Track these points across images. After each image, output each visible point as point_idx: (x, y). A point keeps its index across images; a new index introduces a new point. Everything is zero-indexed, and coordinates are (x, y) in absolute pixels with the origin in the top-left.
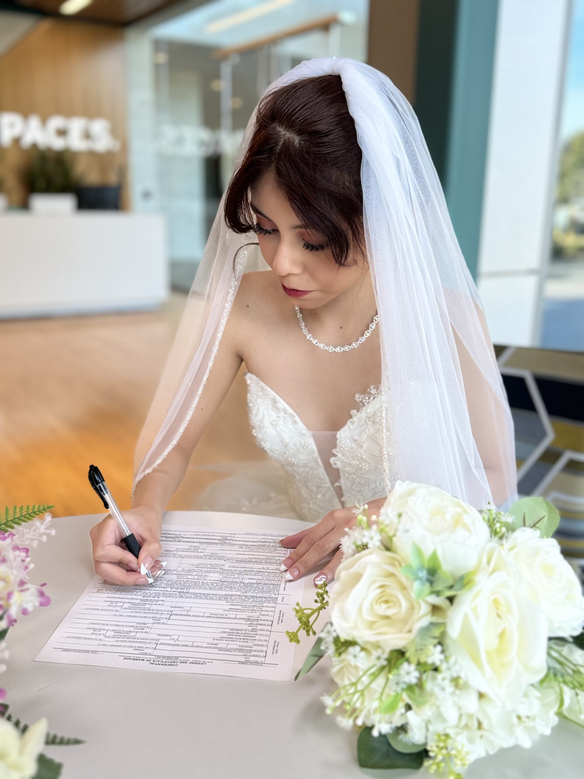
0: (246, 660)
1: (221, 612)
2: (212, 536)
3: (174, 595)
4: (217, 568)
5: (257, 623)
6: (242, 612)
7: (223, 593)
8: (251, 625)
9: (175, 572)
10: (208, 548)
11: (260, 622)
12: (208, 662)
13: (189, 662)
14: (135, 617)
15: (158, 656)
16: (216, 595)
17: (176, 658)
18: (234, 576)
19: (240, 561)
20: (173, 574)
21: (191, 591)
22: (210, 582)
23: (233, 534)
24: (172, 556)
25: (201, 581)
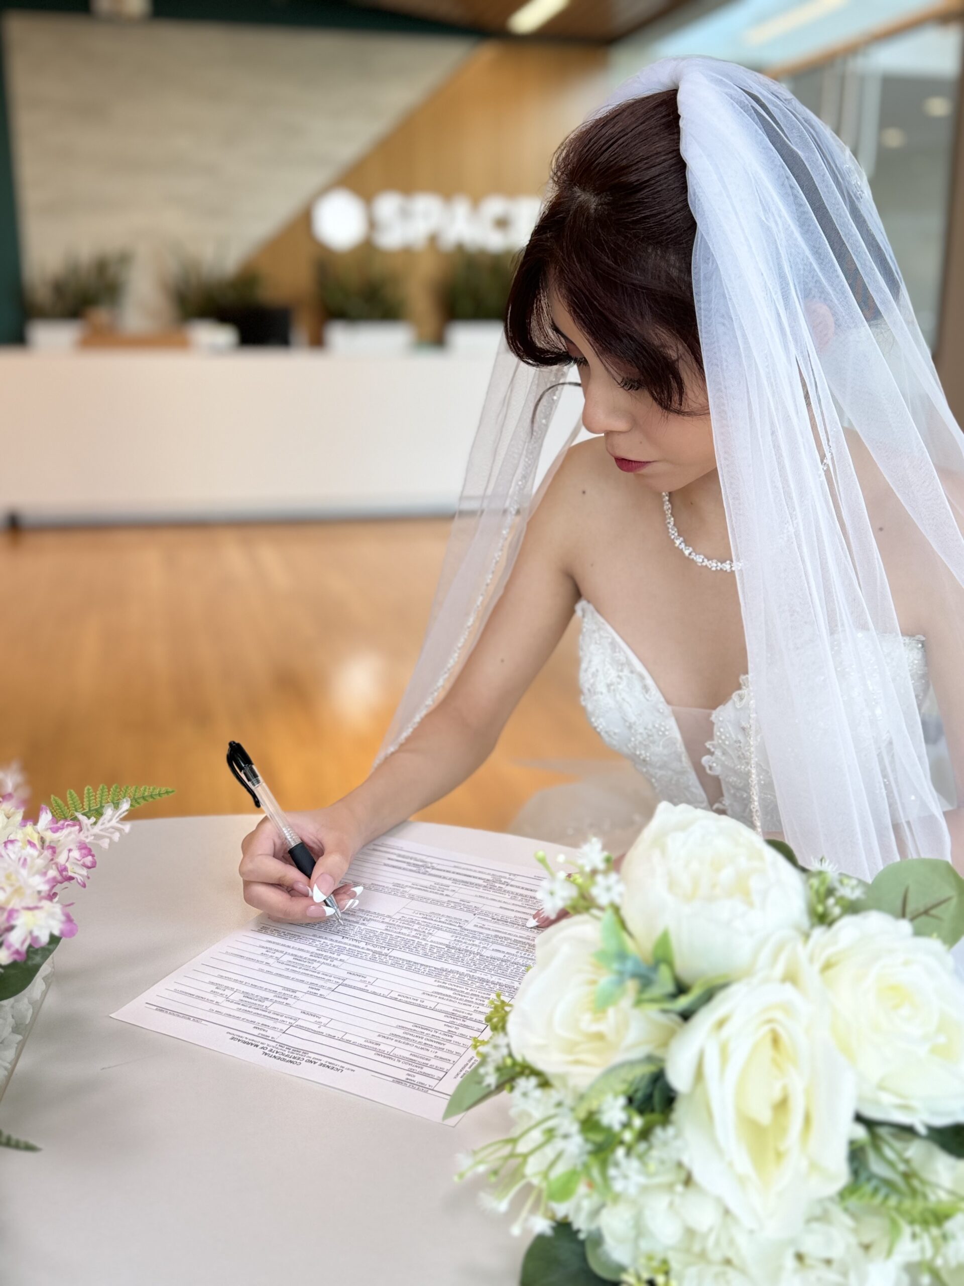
0: (408, 1079)
1: (418, 994)
2: (480, 872)
3: (364, 954)
4: (455, 924)
5: (463, 1023)
6: (450, 1000)
7: (439, 965)
8: (450, 1025)
9: (387, 920)
10: (461, 891)
11: (468, 1023)
12: (348, 1069)
13: (319, 1062)
14: (287, 977)
15: (282, 1045)
16: (427, 966)
17: (306, 1052)
18: (473, 941)
19: (498, 920)
20: (383, 922)
21: (395, 953)
22: (430, 944)
23: (515, 875)
24: (399, 894)
25: (417, 940)
